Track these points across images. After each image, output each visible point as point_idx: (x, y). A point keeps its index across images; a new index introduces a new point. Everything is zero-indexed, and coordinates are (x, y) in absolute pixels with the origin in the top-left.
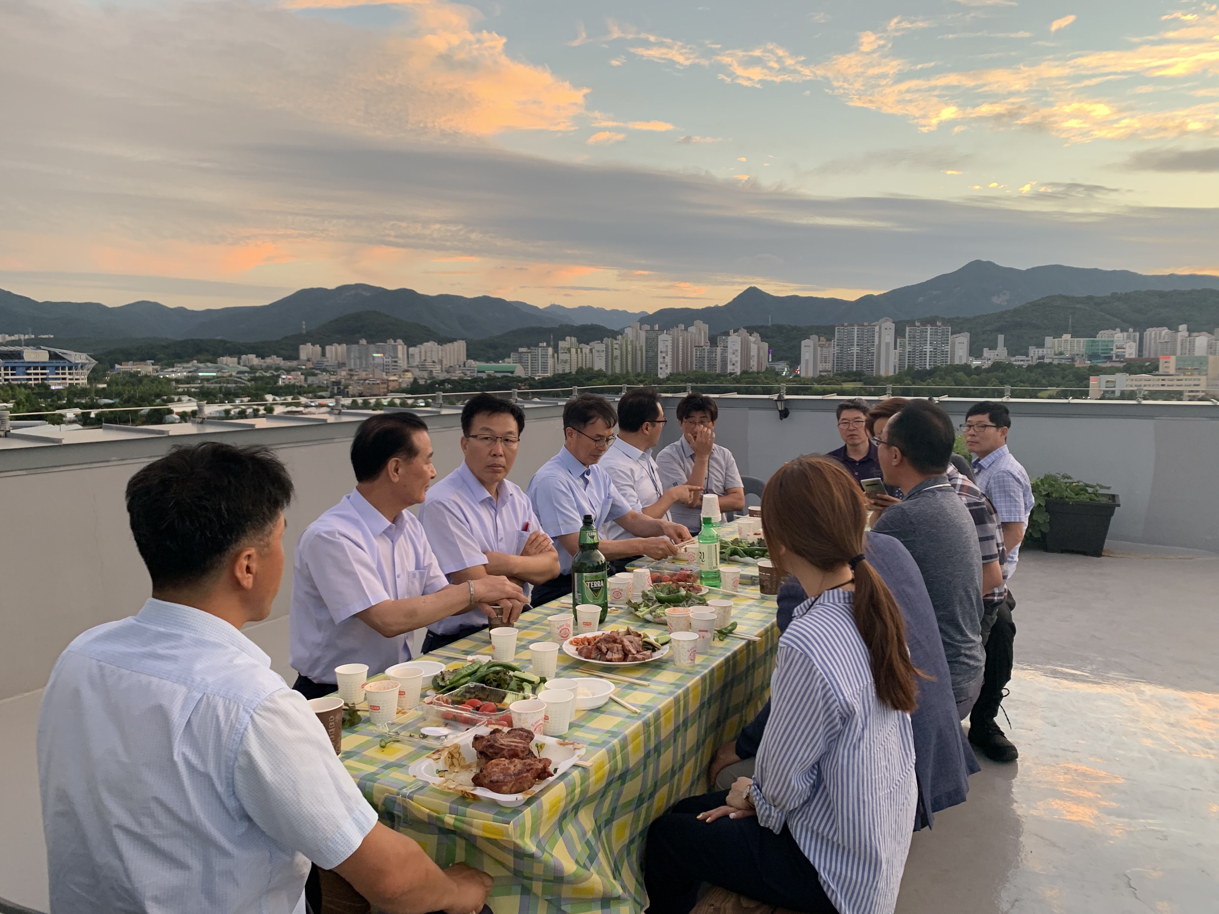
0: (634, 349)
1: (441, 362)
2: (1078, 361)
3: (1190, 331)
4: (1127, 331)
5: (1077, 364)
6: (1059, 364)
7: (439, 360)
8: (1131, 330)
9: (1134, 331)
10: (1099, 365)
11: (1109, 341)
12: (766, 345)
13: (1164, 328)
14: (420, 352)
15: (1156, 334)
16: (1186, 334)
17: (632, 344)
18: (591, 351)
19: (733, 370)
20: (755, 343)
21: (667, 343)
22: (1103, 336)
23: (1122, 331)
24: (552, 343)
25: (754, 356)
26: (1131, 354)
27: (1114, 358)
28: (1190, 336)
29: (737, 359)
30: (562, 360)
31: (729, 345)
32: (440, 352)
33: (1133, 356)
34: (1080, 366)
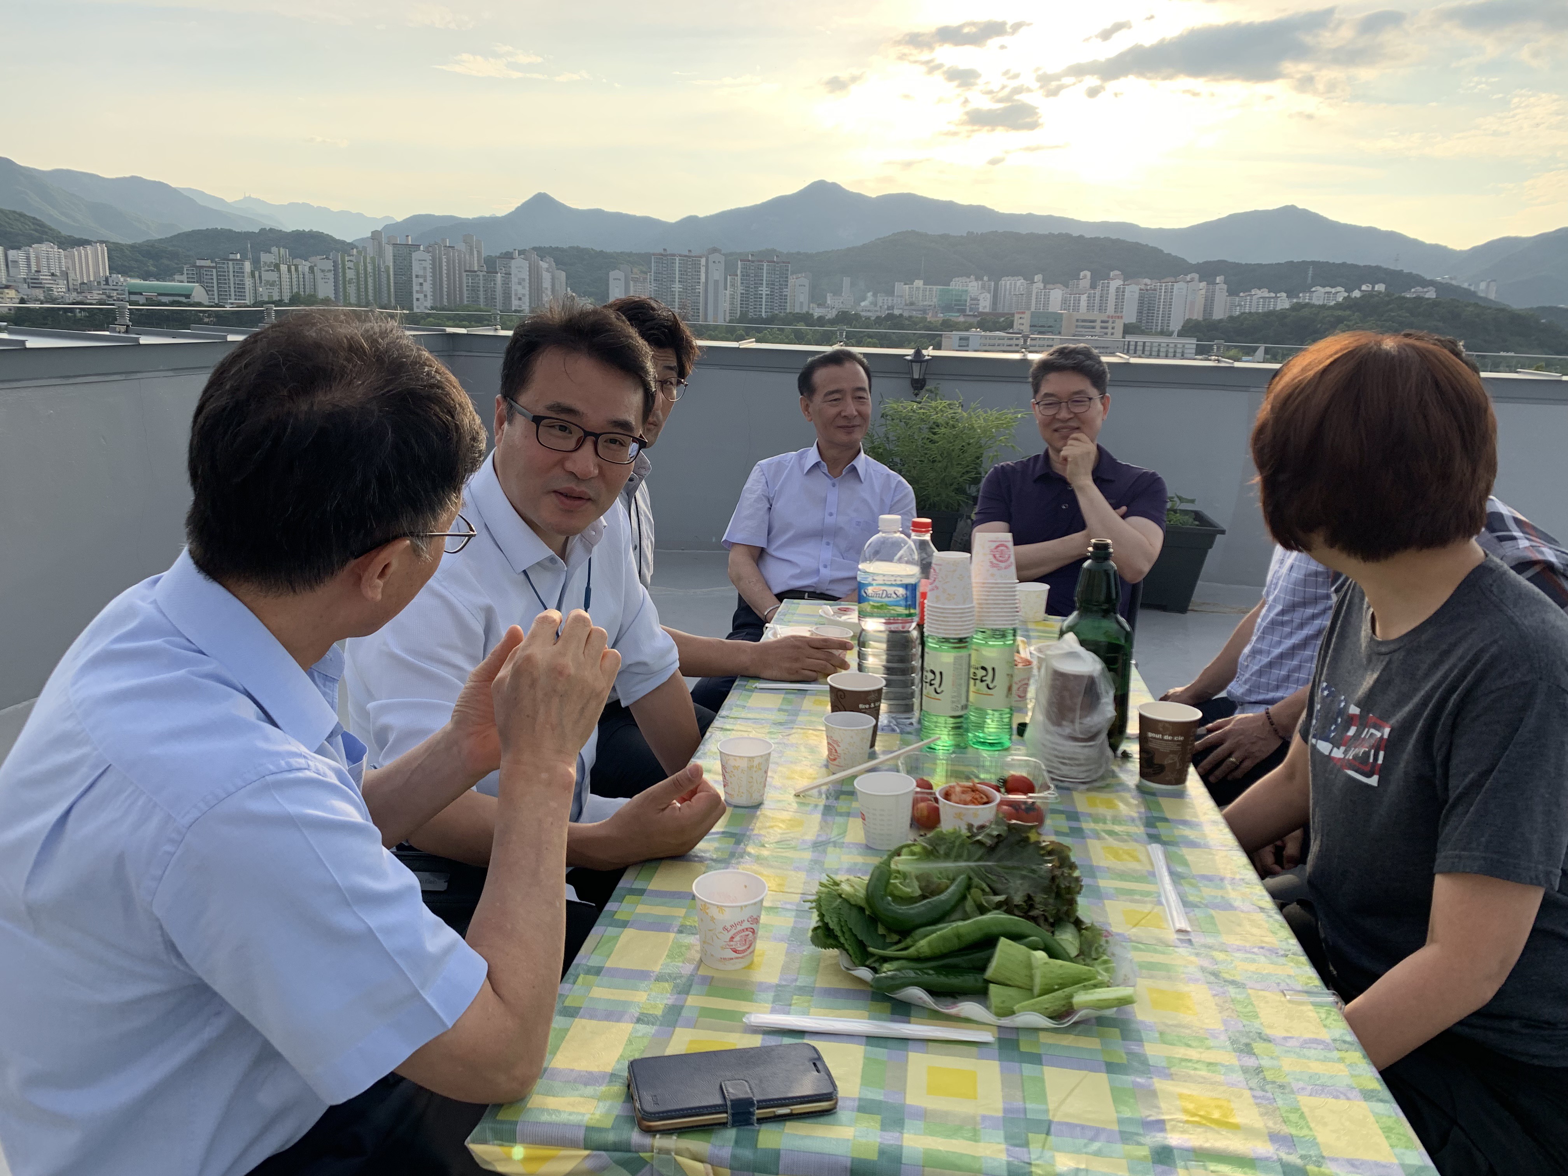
0: (377, 270)
1: (65, 275)
2: (930, 314)
3: (1045, 282)
4: (982, 280)
5: (929, 317)
6: (910, 317)
7: (62, 271)
8: (985, 278)
9: (989, 280)
10: (953, 319)
11: (963, 291)
12: (562, 275)
13: (1020, 277)
14: (28, 258)
15: (1011, 284)
16: (1041, 286)
17: (373, 263)
18: (311, 269)
19: (520, 306)
20: (547, 270)
21: (424, 264)
22: (957, 284)
23: (976, 280)
24: (250, 255)
25: (546, 289)
26: (985, 307)
27: (968, 313)
28: (1045, 288)
29: (523, 291)
30: (267, 282)
31: (514, 271)
32: (63, 261)
33: (987, 310)
34: (933, 320)
